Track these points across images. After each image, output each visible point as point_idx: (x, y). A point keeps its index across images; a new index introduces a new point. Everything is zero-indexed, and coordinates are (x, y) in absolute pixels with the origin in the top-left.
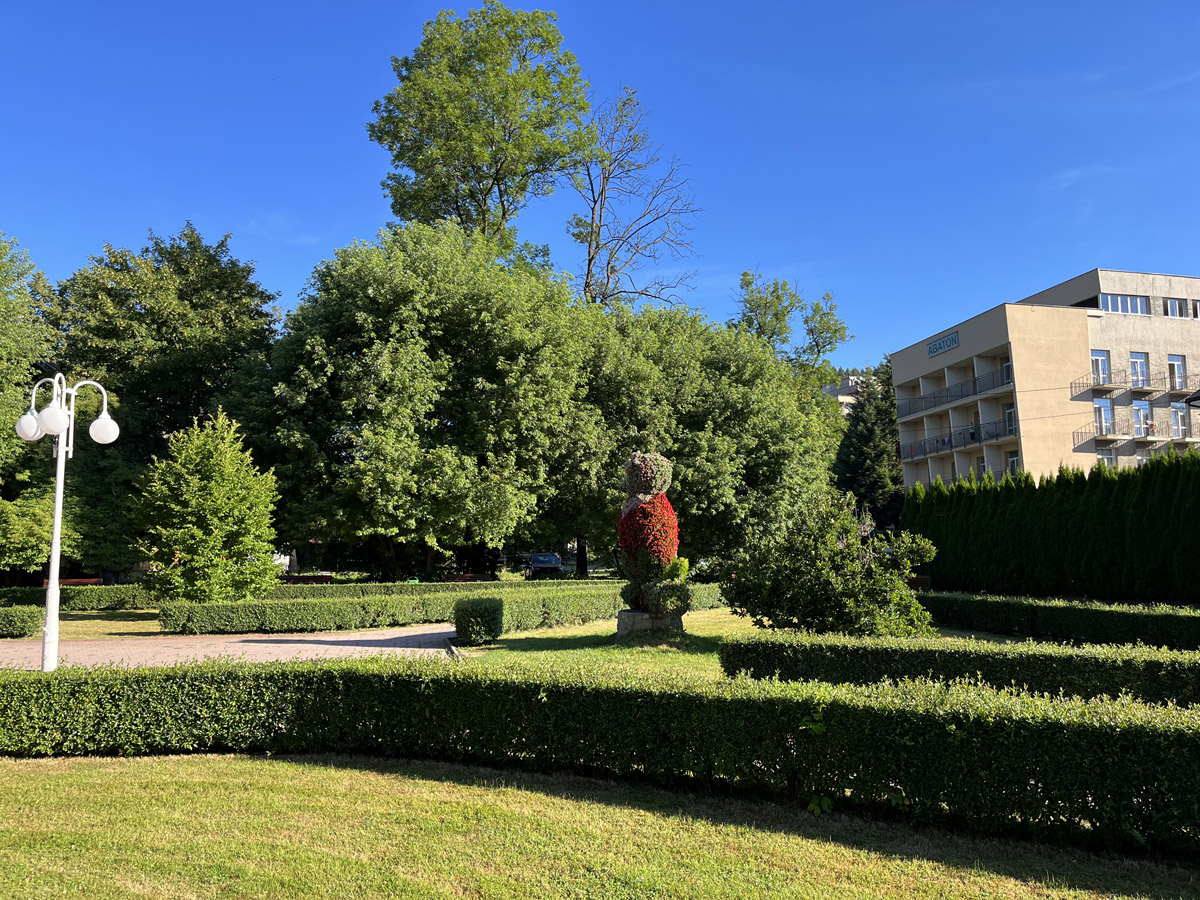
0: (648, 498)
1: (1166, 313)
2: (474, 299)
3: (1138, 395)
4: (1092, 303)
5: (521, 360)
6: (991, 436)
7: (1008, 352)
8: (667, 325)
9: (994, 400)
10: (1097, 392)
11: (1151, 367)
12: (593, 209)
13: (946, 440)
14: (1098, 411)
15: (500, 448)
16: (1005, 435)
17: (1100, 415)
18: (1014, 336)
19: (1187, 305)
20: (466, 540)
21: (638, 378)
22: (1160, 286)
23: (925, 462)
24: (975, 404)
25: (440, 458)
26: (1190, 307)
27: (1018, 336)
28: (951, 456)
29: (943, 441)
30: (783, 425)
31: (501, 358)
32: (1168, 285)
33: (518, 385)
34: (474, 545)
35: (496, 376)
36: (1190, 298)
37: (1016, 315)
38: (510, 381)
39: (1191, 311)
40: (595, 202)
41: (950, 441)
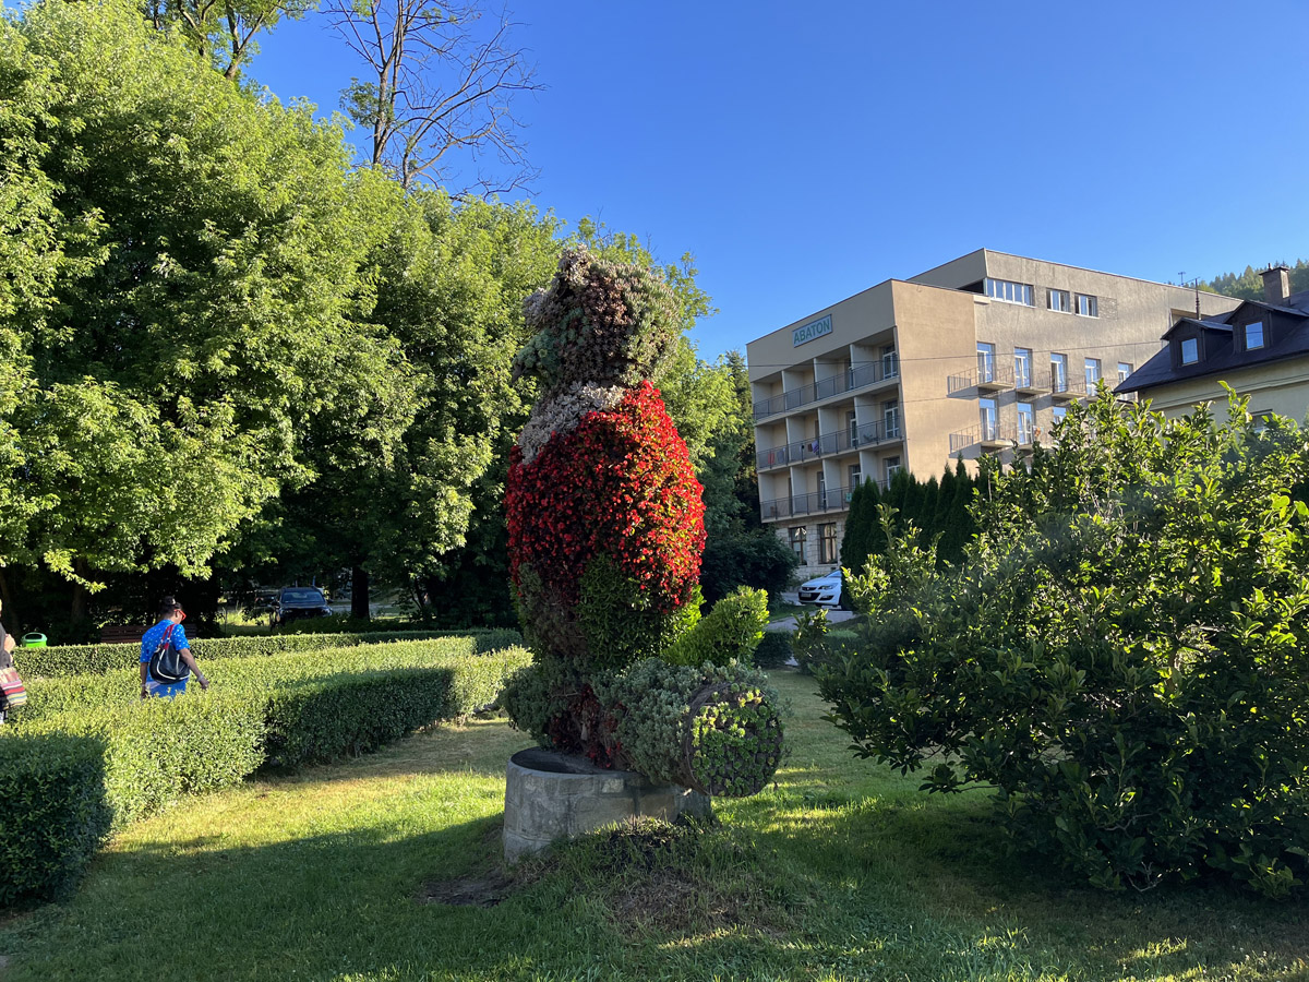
0: (616, 395)
1: (1049, 307)
2: (157, 111)
3: (1022, 396)
4: (977, 288)
5: (251, 234)
6: (869, 440)
7: (893, 339)
8: (505, 227)
9: (872, 397)
10: (984, 391)
11: (1035, 366)
12: (381, 74)
13: (814, 445)
14: (983, 411)
15: (206, 388)
16: (883, 438)
17: (984, 418)
18: (901, 321)
19: (1069, 299)
20: (139, 561)
21: (461, 293)
22: (1045, 275)
23: (786, 471)
24: (850, 402)
25: (75, 401)
26: (1072, 300)
27: (904, 320)
28: (819, 463)
29: (810, 446)
30: (686, 385)
31: (209, 223)
32: (1051, 274)
33: (241, 273)
34: (153, 570)
35: (196, 255)
36: (1072, 291)
37: (902, 293)
38: (224, 262)
39: (1073, 305)
40: (385, 65)
41: (818, 446)
